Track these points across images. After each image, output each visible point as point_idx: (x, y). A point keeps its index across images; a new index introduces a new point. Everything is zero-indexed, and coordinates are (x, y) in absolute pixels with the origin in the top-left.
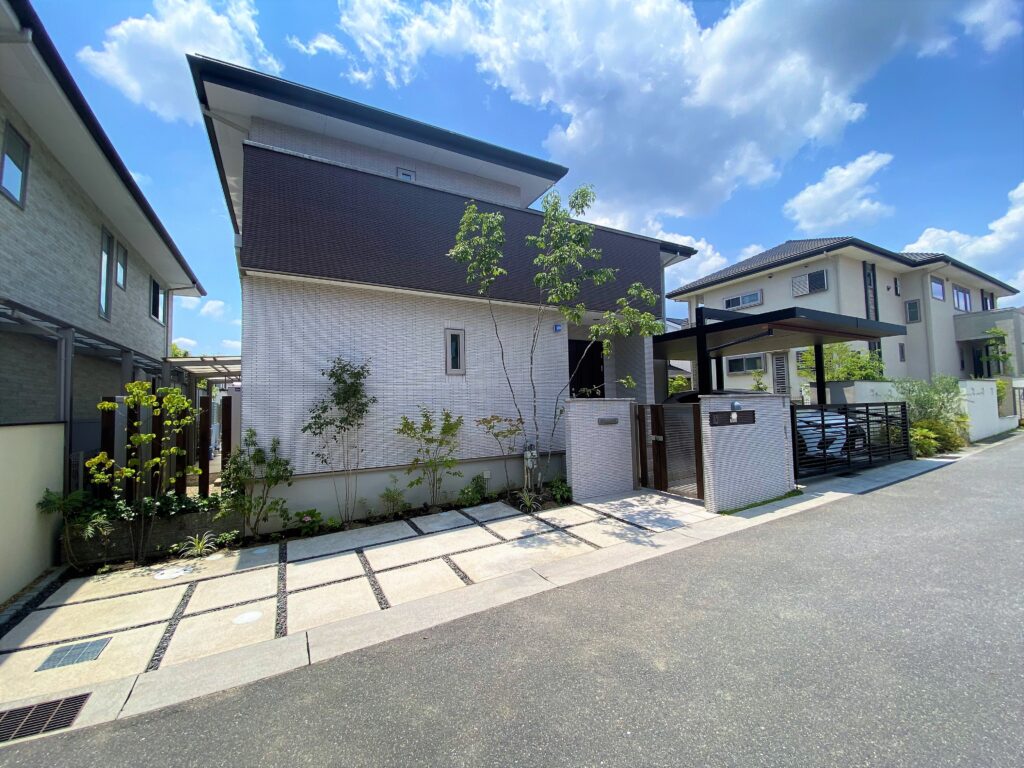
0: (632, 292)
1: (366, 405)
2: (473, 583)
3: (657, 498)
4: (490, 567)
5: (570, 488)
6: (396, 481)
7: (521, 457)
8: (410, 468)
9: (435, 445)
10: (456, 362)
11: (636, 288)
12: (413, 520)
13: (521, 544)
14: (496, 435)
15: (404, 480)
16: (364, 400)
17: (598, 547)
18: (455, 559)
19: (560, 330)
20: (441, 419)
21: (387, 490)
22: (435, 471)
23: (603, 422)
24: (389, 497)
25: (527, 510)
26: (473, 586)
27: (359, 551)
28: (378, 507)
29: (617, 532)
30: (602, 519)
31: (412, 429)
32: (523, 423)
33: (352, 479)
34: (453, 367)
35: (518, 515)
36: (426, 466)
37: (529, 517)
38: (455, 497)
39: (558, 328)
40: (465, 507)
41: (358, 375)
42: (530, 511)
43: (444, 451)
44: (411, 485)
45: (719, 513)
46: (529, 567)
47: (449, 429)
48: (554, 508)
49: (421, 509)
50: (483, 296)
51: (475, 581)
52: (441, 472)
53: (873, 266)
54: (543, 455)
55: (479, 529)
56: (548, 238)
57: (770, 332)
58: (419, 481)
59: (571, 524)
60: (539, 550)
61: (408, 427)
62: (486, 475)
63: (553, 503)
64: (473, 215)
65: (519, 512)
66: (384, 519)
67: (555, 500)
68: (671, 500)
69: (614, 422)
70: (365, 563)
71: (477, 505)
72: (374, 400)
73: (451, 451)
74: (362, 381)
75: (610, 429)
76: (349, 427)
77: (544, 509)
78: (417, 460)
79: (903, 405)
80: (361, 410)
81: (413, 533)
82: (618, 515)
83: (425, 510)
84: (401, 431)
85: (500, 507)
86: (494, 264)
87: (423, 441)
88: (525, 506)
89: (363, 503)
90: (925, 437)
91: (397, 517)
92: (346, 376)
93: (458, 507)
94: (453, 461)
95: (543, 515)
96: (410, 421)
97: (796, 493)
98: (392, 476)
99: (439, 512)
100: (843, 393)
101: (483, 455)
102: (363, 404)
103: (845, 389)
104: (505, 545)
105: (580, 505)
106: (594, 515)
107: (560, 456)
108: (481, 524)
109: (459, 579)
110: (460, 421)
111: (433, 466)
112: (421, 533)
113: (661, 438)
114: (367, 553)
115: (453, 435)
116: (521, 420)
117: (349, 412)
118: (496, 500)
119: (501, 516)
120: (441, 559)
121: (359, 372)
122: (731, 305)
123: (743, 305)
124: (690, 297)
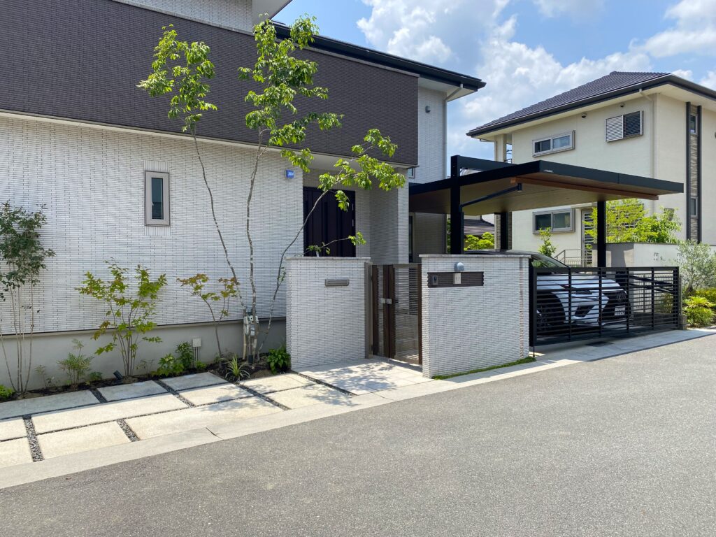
0: (368, 138)
1: (41, 258)
2: (139, 440)
3: (385, 365)
4: (163, 427)
5: (289, 355)
6: (80, 346)
7: (240, 323)
8: (96, 333)
9: (128, 307)
10: (157, 211)
11: (373, 135)
12: (100, 390)
13: (211, 409)
14: (204, 297)
15: (90, 347)
16: (39, 253)
17: (286, 408)
18: (130, 422)
19: (292, 177)
20: (138, 278)
21: (72, 357)
22: (129, 337)
23: (329, 284)
24: (73, 364)
25: (232, 378)
26: (137, 442)
27: (27, 418)
28: (60, 376)
29: (320, 394)
30: (311, 385)
31: (98, 288)
32: (237, 284)
33: (26, 344)
34: (154, 217)
35: (220, 384)
36: (117, 331)
37: (233, 385)
38: (155, 367)
39: (290, 174)
40: (164, 377)
41: (30, 224)
42: (236, 380)
43: (139, 313)
44: (100, 351)
45: (433, 378)
46: (206, 426)
47: (149, 289)
48: (266, 376)
49: (113, 380)
50: (187, 133)
51: (141, 438)
52: (137, 338)
53: (699, 108)
54: (263, 322)
55: (171, 396)
56: (265, 70)
57: (519, 187)
58: (109, 347)
59: (276, 390)
60: (228, 412)
61: (93, 286)
62: (197, 343)
63: (266, 371)
64: (171, 43)
65: (226, 381)
66: (66, 389)
67: (269, 369)
68: (397, 368)
69: (344, 283)
70: (31, 428)
71: (181, 375)
72: (51, 253)
73: (147, 314)
74: (37, 230)
75: (339, 291)
76: (20, 283)
77: (254, 378)
78: (106, 324)
79: (676, 270)
80: (36, 265)
81: (95, 400)
82: (329, 381)
83: (117, 380)
84: (84, 291)
85: (207, 377)
86: (201, 98)
87: (114, 303)
88: (232, 374)
89: (41, 371)
90: (700, 305)
91: (82, 387)
92: (15, 226)
93: (156, 378)
94: (150, 325)
95: (248, 383)
96: (96, 279)
97: (530, 360)
98: (75, 341)
99: (134, 381)
100: (623, 255)
101: (191, 320)
102: (36, 258)
103: (625, 252)
104: (192, 409)
105: (297, 373)
106: (305, 381)
107: (281, 321)
108: (175, 393)
109: (127, 438)
110: (162, 280)
111: (127, 330)
112: (103, 400)
113: (390, 301)
114: (34, 419)
115: (152, 297)
116: (234, 280)
117: (20, 266)
118: (206, 369)
119: (200, 385)
120: (115, 422)
121: (31, 221)
122: (541, 149)
123: (554, 150)
124: (496, 137)
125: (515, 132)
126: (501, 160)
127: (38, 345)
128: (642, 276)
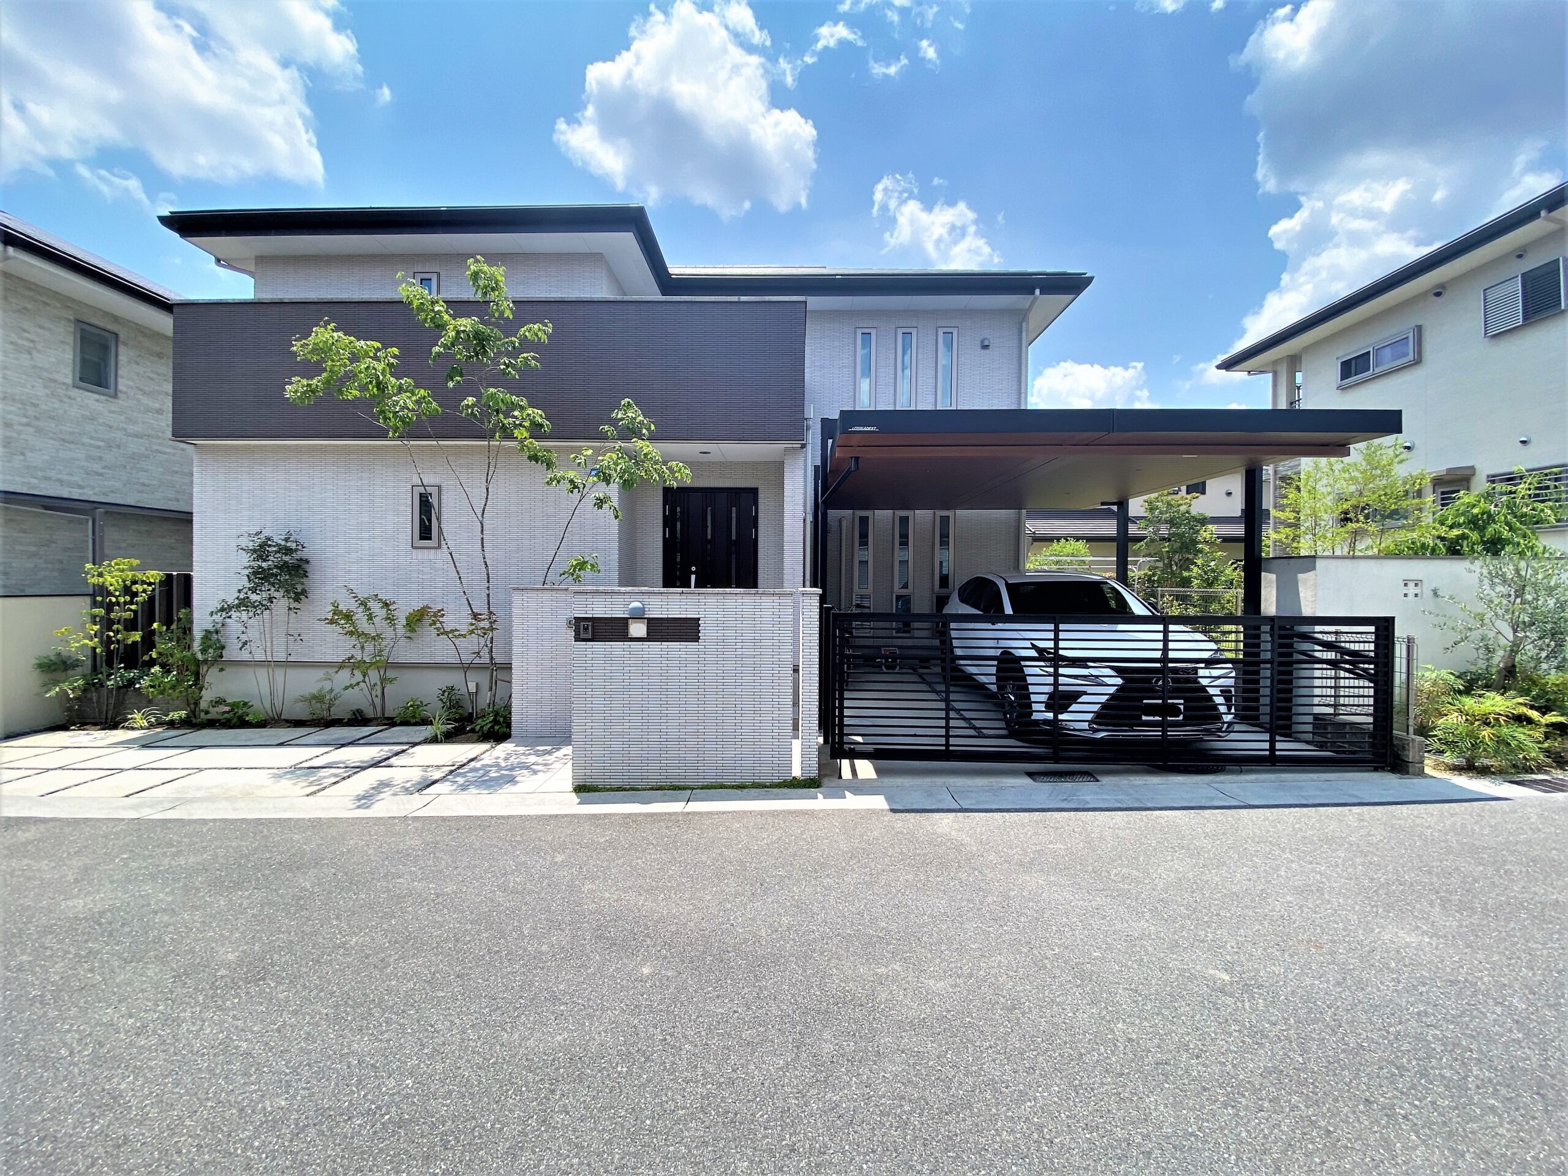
10: (425, 533)
14: (445, 634)
17: (314, 794)
24: (318, 698)
34: (422, 538)
44: (347, 687)
45: (577, 788)
46: (200, 796)
61: (340, 616)
63: (475, 736)
77: (449, 742)
78: (351, 657)
95: (421, 749)
98: (327, 674)
100: (1296, 585)
103: (1300, 576)
122: (1353, 371)
123: (1377, 370)
124: (1276, 363)
125: (1307, 349)
126: (1283, 405)
127: (293, 674)
128: (1331, 638)
